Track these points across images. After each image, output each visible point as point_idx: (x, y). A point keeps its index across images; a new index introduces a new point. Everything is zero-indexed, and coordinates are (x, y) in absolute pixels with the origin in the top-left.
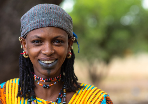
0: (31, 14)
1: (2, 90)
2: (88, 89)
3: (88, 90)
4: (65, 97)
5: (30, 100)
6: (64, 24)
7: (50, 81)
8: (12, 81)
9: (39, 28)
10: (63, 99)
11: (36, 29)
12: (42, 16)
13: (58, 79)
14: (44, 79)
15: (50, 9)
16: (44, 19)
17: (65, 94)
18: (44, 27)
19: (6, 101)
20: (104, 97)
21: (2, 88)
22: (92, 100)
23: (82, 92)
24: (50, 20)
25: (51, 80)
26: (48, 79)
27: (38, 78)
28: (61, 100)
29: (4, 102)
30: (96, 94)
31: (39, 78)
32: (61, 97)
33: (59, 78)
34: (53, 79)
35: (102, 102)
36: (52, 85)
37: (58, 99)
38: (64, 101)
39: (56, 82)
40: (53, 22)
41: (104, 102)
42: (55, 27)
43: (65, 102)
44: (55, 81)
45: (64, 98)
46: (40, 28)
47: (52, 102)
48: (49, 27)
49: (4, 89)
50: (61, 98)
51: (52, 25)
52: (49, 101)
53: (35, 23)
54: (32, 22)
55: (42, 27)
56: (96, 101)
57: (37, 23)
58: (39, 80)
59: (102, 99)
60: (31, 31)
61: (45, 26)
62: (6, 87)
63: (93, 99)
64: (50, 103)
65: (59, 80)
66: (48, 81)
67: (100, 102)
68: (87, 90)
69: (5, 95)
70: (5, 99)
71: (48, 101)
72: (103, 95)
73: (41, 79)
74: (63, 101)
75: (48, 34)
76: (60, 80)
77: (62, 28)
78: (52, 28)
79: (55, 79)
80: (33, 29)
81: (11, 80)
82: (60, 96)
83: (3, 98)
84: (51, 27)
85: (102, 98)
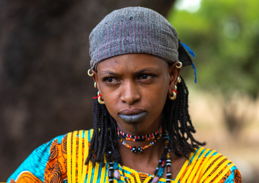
0: (99, 31)
1: (59, 147)
2: (206, 155)
3: (207, 157)
4: (169, 165)
5: (111, 168)
6: (154, 44)
7: (144, 140)
8: (78, 134)
9: (110, 58)
10: (166, 168)
11: (106, 59)
12: (116, 36)
13: (156, 136)
14: (133, 137)
15: (130, 19)
16: (118, 40)
17: (169, 161)
18: (118, 55)
19: (66, 167)
20: (231, 171)
21: (59, 144)
22: (212, 173)
23: (197, 160)
24: (128, 41)
25: (145, 138)
26: (141, 137)
27: (123, 134)
28: (163, 171)
29: (64, 168)
30: (219, 165)
31: (125, 135)
32: (163, 165)
33: (158, 135)
34: (148, 136)
35: (227, 179)
36: (146, 147)
37: (157, 168)
38: (168, 173)
39: (154, 142)
40: (134, 44)
41: (230, 180)
42: (137, 53)
43: (170, 174)
44: (151, 141)
45: (169, 168)
46: (112, 57)
47: (148, 174)
48: (126, 54)
49: (63, 146)
50: (162, 167)
51: (131, 50)
52: (144, 173)
53: (104, 48)
54: (101, 46)
55: (115, 56)
56: (217, 176)
57: (108, 48)
58: (124, 137)
59: (228, 175)
60: (100, 62)
61: (120, 53)
62: (66, 142)
63: (214, 171)
64: (144, 176)
65: (158, 138)
66: (141, 140)
67: (224, 178)
68: (205, 158)
69: (65, 155)
70: (65, 163)
71: (141, 173)
72: (230, 167)
73: (129, 137)
74: (166, 172)
75: (127, 66)
76: (160, 138)
77: (150, 52)
78: (132, 56)
79: (152, 136)
80: (102, 58)
81: (75, 133)
82: (160, 164)
83: (61, 160)
84: (130, 53)
85: (228, 172)
